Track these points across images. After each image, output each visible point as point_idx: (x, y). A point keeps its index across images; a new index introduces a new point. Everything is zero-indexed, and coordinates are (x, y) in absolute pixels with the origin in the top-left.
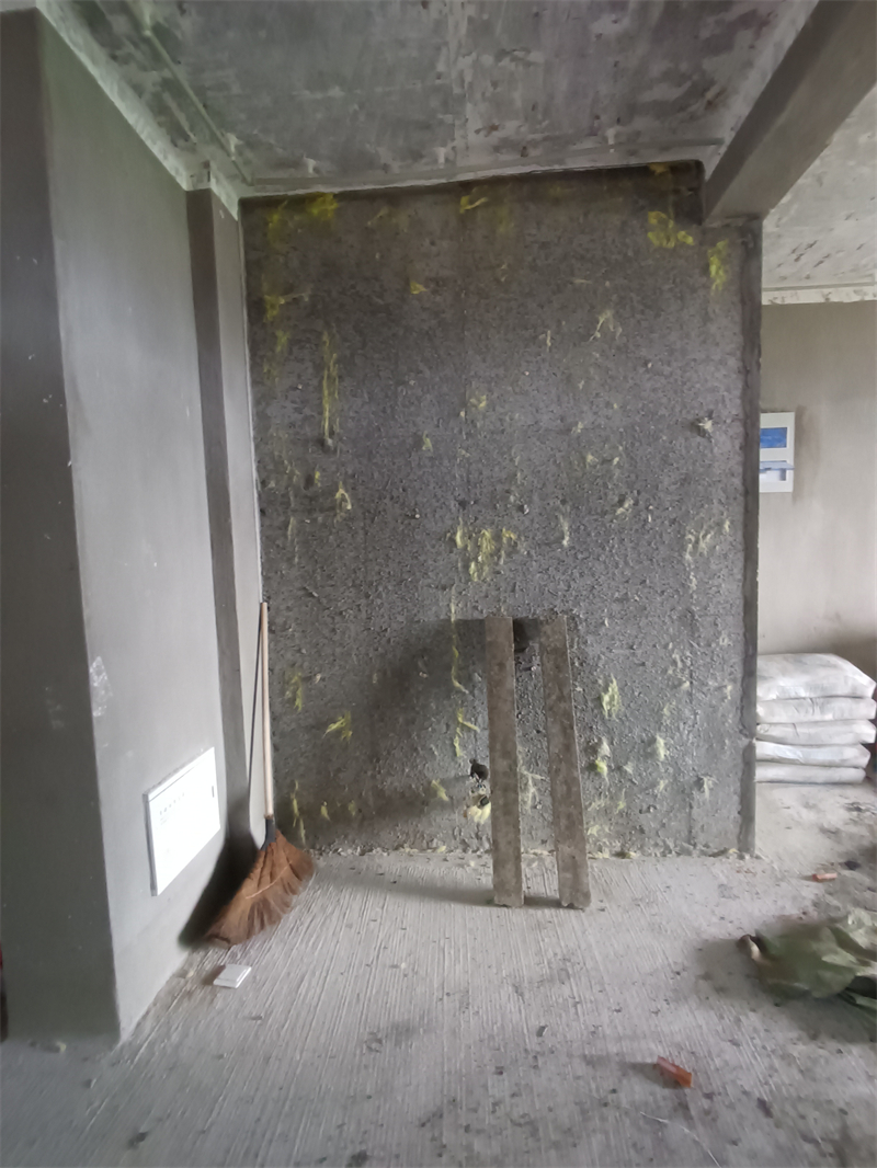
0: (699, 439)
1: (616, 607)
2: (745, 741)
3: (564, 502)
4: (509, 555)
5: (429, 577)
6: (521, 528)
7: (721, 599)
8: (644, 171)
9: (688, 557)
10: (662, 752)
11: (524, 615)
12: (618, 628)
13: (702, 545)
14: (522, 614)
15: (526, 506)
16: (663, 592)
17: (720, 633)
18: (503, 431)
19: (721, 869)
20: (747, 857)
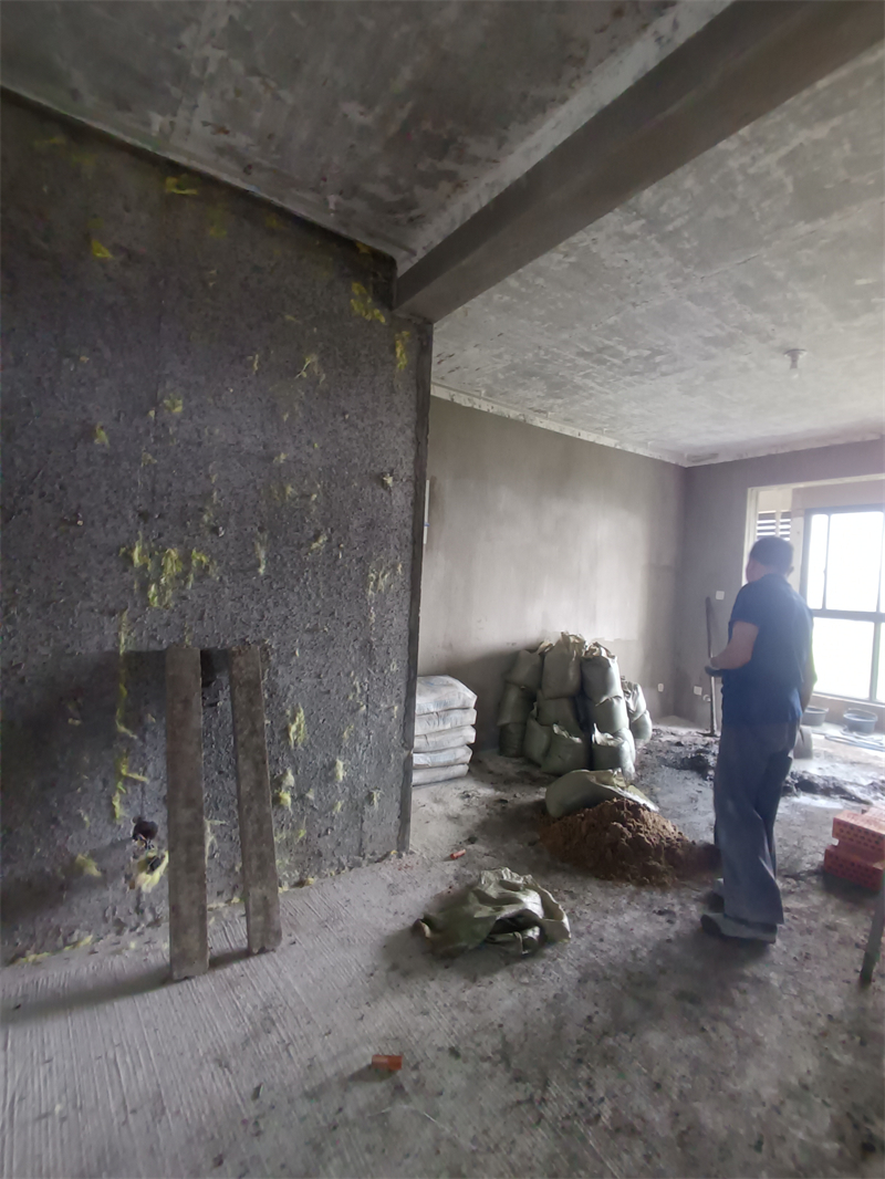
0: (382, 491)
1: (307, 638)
2: (406, 753)
3: (261, 529)
4: (199, 579)
5: (92, 600)
6: (214, 551)
7: (393, 631)
8: (350, 244)
9: (370, 592)
10: (341, 774)
11: (212, 645)
12: (307, 658)
13: (381, 583)
14: (210, 644)
15: (221, 529)
16: (348, 624)
17: (391, 661)
18: (200, 444)
19: (386, 871)
20: (404, 855)
